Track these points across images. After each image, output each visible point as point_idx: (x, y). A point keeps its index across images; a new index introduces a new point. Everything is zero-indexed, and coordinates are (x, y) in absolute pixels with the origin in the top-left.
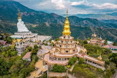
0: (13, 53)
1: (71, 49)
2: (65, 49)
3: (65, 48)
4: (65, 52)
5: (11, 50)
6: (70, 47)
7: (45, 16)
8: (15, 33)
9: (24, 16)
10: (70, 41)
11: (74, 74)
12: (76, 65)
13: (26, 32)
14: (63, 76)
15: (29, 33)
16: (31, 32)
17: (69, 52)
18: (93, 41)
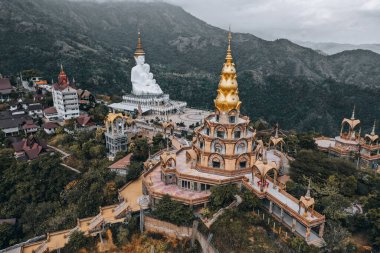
0: (96, 149)
1: (227, 157)
2: (210, 155)
3: (213, 151)
4: (211, 163)
5: (93, 142)
6: (229, 150)
7: (255, 49)
8: (124, 98)
9: (192, 47)
10: (230, 131)
11: (211, 236)
12: (228, 211)
13: (153, 96)
14: (184, 235)
15: (161, 100)
16: (167, 97)
17: (221, 167)
18: (343, 144)
